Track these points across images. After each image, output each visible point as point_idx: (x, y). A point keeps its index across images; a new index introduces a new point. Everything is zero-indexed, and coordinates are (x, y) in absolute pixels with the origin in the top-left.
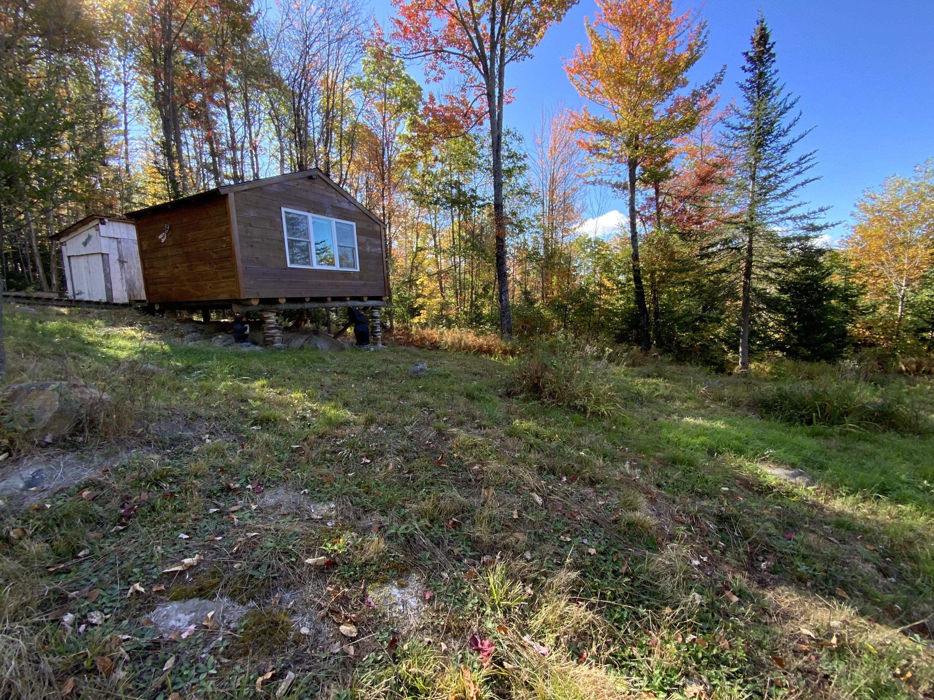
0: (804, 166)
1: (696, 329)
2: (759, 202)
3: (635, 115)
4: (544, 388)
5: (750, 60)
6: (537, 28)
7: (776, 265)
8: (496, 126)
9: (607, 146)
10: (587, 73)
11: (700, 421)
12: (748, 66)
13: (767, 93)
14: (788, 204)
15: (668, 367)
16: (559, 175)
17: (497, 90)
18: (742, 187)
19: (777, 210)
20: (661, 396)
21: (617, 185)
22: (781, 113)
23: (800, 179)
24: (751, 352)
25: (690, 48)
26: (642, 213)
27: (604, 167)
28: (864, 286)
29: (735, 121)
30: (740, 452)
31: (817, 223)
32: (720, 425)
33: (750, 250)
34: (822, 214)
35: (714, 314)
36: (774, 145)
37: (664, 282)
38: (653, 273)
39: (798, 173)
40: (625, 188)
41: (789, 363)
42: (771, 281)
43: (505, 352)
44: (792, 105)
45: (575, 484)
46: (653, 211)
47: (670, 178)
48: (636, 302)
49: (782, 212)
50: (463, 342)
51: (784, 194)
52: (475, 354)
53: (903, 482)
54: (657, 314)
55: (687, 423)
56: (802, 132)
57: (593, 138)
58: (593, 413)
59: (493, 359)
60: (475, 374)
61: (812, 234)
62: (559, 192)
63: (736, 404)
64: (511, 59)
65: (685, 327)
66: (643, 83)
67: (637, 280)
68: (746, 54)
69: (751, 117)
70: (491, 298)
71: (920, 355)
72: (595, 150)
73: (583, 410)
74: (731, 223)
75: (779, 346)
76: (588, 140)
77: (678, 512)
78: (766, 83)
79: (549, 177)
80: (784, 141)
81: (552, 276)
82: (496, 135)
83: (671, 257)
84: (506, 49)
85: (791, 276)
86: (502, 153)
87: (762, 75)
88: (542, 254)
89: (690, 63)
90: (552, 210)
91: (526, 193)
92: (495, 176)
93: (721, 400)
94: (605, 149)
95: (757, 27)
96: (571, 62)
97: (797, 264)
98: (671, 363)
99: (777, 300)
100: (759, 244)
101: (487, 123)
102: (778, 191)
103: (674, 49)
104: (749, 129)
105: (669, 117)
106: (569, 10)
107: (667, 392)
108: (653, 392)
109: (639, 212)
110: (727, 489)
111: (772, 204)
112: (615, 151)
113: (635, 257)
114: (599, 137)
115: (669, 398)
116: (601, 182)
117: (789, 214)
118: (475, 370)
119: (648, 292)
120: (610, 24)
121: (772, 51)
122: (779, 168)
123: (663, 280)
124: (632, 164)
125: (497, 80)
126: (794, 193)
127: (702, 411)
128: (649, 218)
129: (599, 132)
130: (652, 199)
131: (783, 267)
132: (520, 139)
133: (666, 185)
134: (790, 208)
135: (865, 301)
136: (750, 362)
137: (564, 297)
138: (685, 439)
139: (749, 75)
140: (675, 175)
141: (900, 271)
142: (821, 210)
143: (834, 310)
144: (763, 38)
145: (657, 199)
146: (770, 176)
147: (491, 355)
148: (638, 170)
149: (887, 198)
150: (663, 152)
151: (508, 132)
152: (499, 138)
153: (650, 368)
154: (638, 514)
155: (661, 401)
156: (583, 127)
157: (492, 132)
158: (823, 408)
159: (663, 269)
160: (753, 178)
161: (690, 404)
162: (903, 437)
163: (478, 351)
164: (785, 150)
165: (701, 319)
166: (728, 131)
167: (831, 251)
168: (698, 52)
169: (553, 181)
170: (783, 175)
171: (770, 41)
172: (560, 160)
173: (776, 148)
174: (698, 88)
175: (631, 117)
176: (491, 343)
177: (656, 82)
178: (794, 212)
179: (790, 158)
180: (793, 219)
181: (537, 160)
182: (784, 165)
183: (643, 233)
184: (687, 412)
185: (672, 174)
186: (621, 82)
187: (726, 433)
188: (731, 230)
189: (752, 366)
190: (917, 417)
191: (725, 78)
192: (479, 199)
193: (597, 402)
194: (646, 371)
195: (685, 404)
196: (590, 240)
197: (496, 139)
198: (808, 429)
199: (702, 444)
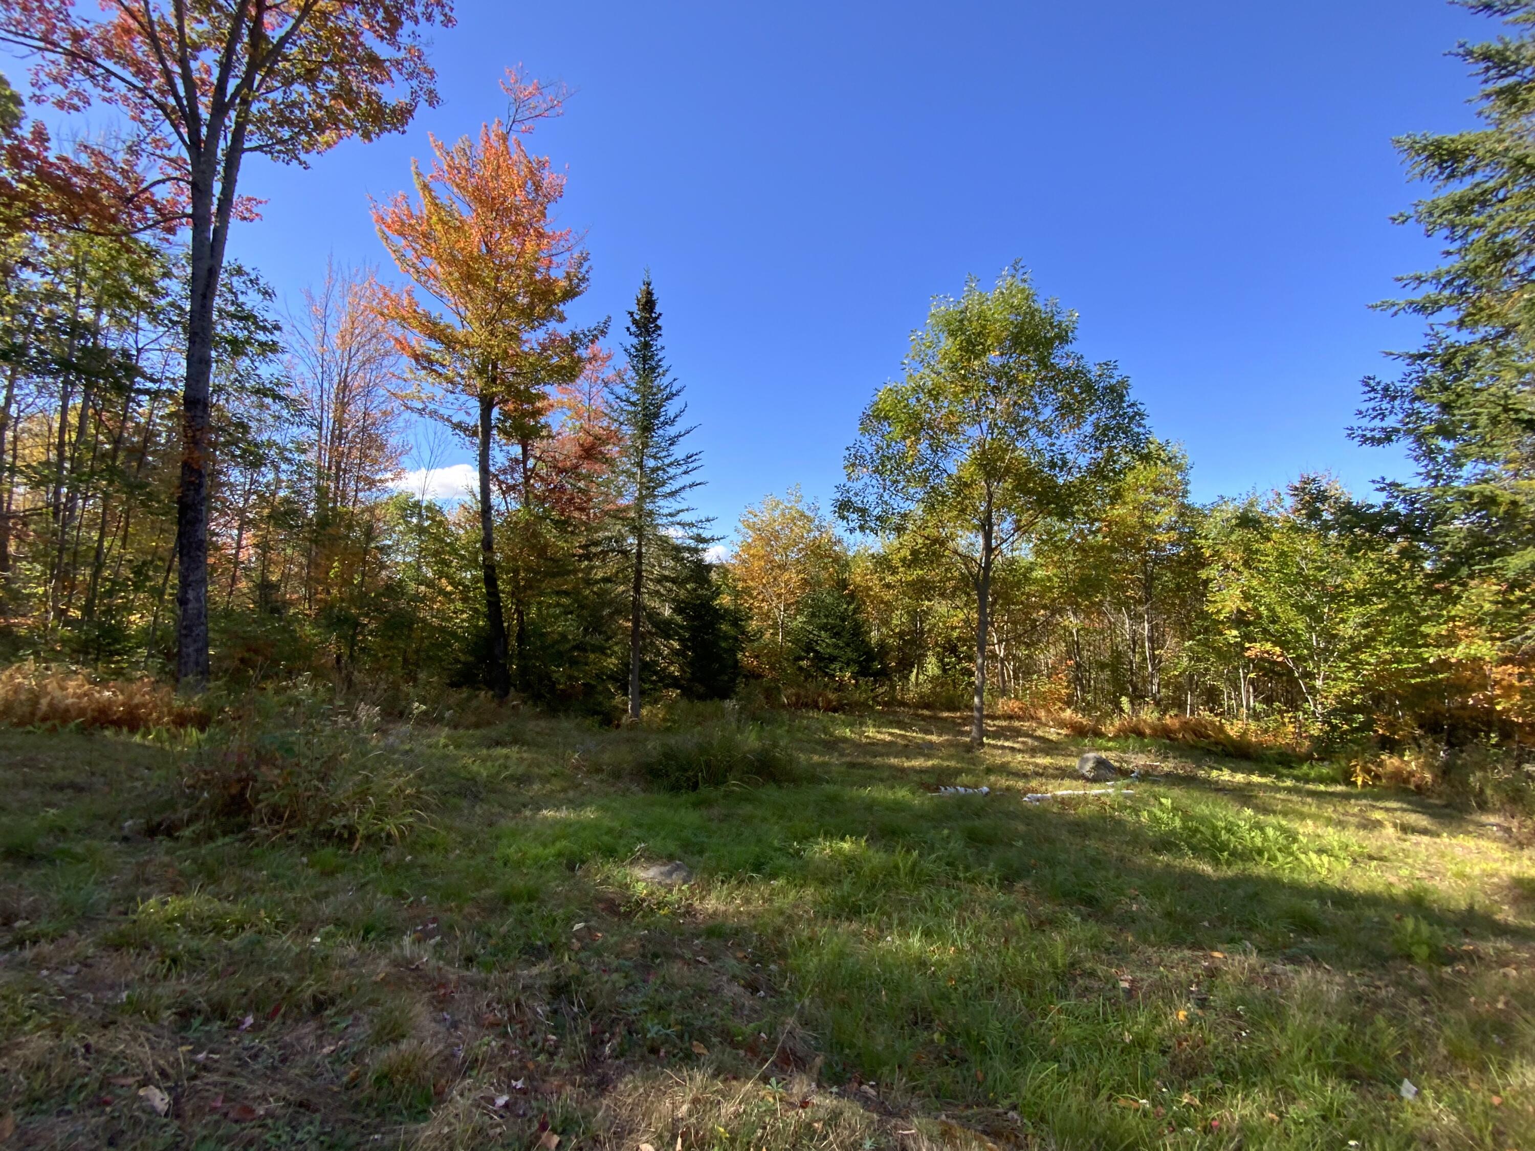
0: (691, 466)
1: (573, 662)
2: (646, 497)
3: (492, 333)
4: (258, 801)
5: (635, 322)
6: (320, 127)
7: (667, 578)
8: (207, 250)
9: (446, 363)
10: (414, 241)
11: (563, 814)
12: (633, 329)
13: (653, 369)
14: (678, 507)
15: (531, 725)
16: (356, 383)
17: (217, 188)
18: (631, 475)
19: (666, 511)
20: (511, 778)
21: (458, 426)
22: (667, 399)
23: (687, 480)
24: (642, 693)
25: (568, 276)
26: (502, 477)
27: (439, 393)
28: (750, 609)
29: (620, 390)
30: (610, 853)
31: (706, 534)
32: (590, 814)
33: (639, 555)
34: (708, 525)
35: (597, 639)
36: (661, 432)
37: (531, 588)
38: (516, 571)
39: (686, 473)
40: (475, 434)
41: (684, 704)
42: (663, 599)
43: (181, 720)
44: (679, 392)
45: (272, 1027)
46: (519, 477)
47: (542, 438)
48: (487, 617)
49: (671, 515)
50: (44, 702)
51: (673, 494)
52: (82, 729)
53: (776, 850)
54: (521, 638)
55: (546, 818)
56: (688, 427)
57: (420, 342)
58: (368, 838)
59: (137, 738)
60: (59, 787)
61: (701, 546)
62: (356, 409)
63: (616, 775)
64: (259, 148)
65: (560, 658)
66: (504, 295)
67: (490, 580)
68: (631, 314)
69: (636, 391)
70: (158, 593)
71: (799, 686)
72: (424, 361)
73: (346, 838)
74: (615, 517)
75: (675, 683)
76: (414, 343)
77: (488, 1005)
78: (652, 357)
79: (336, 379)
80: (672, 431)
81: (329, 559)
82: (205, 265)
83: (542, 551)
84: (250, 127)
85: (682, 593)
86: (218, 302)
87: (647, 346)
88: (311, 513)
89: (570, 294)
90: (340, 438)
91: (277, 397)
92: (191, 341)
93: (599, 770)
94: (443, 366)
95: (644, 288)
96: (388, 211)
97: (687, 580)
98: (538, 717)
99: (668, 622)
100: (649, 552)
101: (185, 234)
102: (667, 489)
103: (548, 268)
104: (634, 404)
105: (540, 354)
106: (386, 134)
107: (521, 770)
108: (498, 773)
109: (496, 476)
110: (582, 925)
111: (661, 503)
112: (459, 375)
113: (487, 545)
114: (433, 345)
115: (523, 780)
116: (434, 414)
117: (677, 519)
118: (60, 775)
119: (507, 602)
120: (456, 190)
121: (659, 322)
122: (667, 461)
123: (529, 585)
124: (487, 405)
125: (220, 168)
126: (683, 494)
127: (571, 794)
128: (512, 488)
129: (431, 336)
130: (516, 461)
131: (673, 581)
132: (266, 293)
133: (538, 446)
134: (679, 512)
135: (754, 625)
136: (641, 706)
137: (352, 600)
138: (534, 851)
139: (635, 341)
140: (550, 436)
141: (779, 596)
142: (708, 520)
143: (726, 637)
144: (648, 304)
145: (524, 462)
146: (658, 469)
147: (133, 730)
148: (495, 413)
149: (766, 517)
150: (531, 399)
151: (239, 271)
152: (213, 273)
153: (501, 729)
154: (404, 1045)
155: (511, 787)
156: (404, 319)
157: (196, 258)
158: (708, 764)
159: (528, 569)
160: (640, 465)
161: (556, 785)
162: (780, 787)
163: (95, 720)
164: (673, 442)
165: (579, 647)
166: (611, 398)
167: (722, 566)
168: (578, 285)
169: (344, 386)
170: (672, 471)
171: (658, 309)
172: (360, 357)
173: (663, 437)
174: (578, 331)
175: (485, 335)
176: (137, 699)
177: (523, 300)
178: (683, 517)
179: (679, 452)
180: (683, 525)
181: (311, 341)
182: (672, 459)
183: (503, 508)
184: (550, 801)
185: (544, 433)
186: (470, 277)
187: (594, 826)
188: (618, 527)
189: (644, 712)
190: (790, 762)
191: (610, 331)
192: (144, 376)
193: (381, 813)
194: (494, 734)
195: (548, 786)
196: (417, 504)
197: (204, 273)
198: (693, 796)
199: (560, 854)
